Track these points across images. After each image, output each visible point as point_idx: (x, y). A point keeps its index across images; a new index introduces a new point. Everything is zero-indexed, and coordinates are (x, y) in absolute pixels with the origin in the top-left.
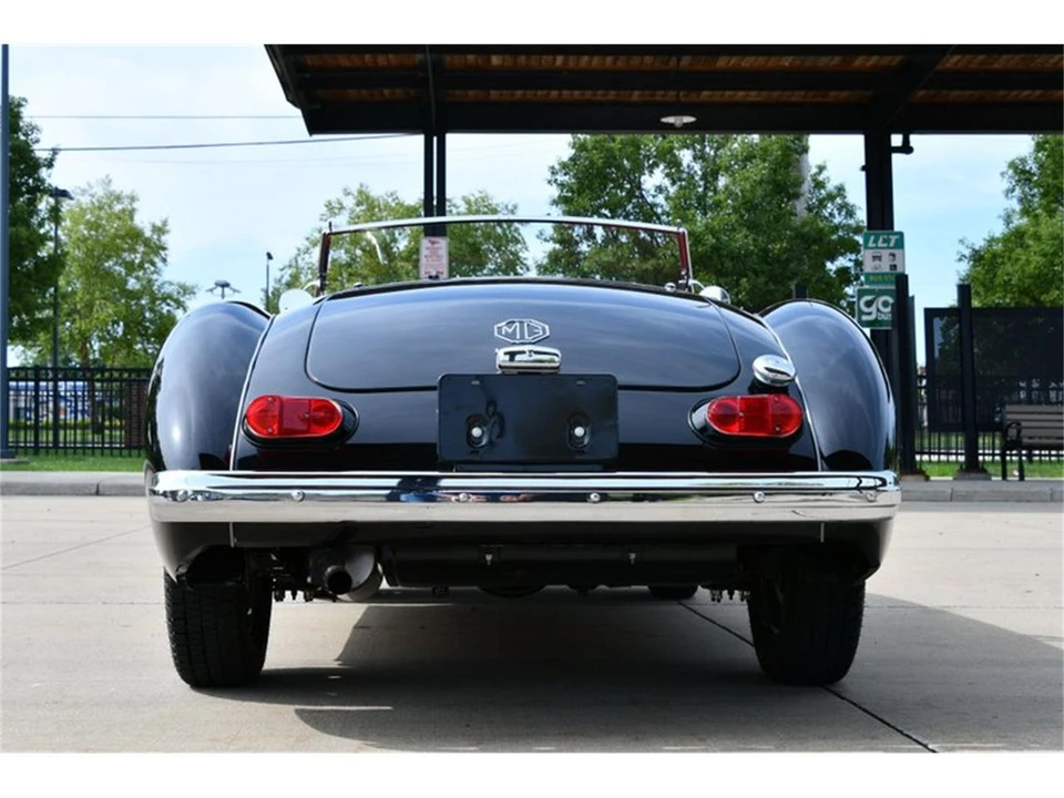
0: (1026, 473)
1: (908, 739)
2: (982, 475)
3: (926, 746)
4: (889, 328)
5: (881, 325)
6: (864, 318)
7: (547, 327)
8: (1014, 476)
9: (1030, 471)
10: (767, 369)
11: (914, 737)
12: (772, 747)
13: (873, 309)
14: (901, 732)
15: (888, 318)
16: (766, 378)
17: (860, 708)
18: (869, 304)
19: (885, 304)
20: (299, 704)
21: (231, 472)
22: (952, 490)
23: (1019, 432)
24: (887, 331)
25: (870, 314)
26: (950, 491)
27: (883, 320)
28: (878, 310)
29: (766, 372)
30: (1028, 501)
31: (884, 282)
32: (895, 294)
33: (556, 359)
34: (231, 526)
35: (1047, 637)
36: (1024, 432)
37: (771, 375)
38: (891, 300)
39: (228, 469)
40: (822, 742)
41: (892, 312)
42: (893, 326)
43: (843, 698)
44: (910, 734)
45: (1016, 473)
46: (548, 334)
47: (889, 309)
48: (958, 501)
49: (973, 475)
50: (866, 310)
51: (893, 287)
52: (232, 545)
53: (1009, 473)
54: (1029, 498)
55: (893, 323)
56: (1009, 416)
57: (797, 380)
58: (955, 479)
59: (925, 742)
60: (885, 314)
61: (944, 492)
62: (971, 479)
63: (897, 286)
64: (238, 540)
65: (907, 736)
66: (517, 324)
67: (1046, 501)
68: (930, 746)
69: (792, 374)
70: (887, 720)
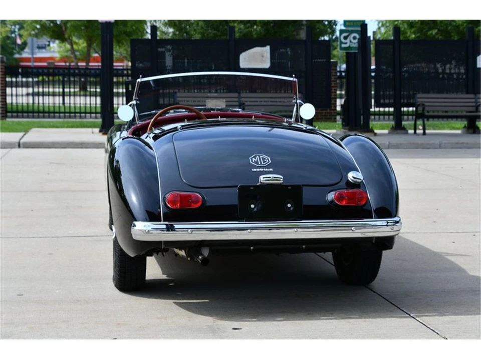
0: (427, 128)
1: (402, 312)
2: (403, 132)
3: (410, 315)
4: (356, 51)
5: (351, 50)
6: (343, 46)
7: (269, 159)
8: (420, 129)
9: (428, 126)
10: (353, 177)
11: (405, 311)
12: (357, 317)
13: (348, 41)
14: (399, 308)
15: (356, 46)
16: (352, 181)
17: (382, 297)
18: (345, 38)
19: (354, 38)
20: (175, 300)
21: (162, 223)
22: (389, 143)
23: (424, 109)
24: (355, 53)
25: (346, 44)
26: (388, 143)
27: (353, 47)
28: (351, 42)
29: (353, 179)
30: (428, 149)
31: (354, 26)
32: (360, 33)
33: (281, 180)
34: (163, 243)
35: (445, 253)
36: (427, 109)
37: (355, 180)
38: (358, 37)
39: (161, 222)
40: (374, 315)
41: (358, 43)
42: (358, 50)
43: (374, 292)
44: (403, 310)
45: (421, 128)
46: (270, 162)
47: (356, 41)
48: (392, 149)
49: (399, 132)
50: (343, 41)
51: (359, 29)
52: (163, 248)
53: (417, 128)
54: (428, 147)
55: (358, 48)
56: (419, 100)
57: (364, 181)
58: (389, 133)
59: (409, 313)
60: (354, 44)
61: (384, 144)
62: (398, 134)
63: (362, 29)
64: (165, 246)
65: (402, 311)
66: (257, 157)
67: (437, 149)
68: (412, 315)
69: (362, 179)
70: (393, 303)
